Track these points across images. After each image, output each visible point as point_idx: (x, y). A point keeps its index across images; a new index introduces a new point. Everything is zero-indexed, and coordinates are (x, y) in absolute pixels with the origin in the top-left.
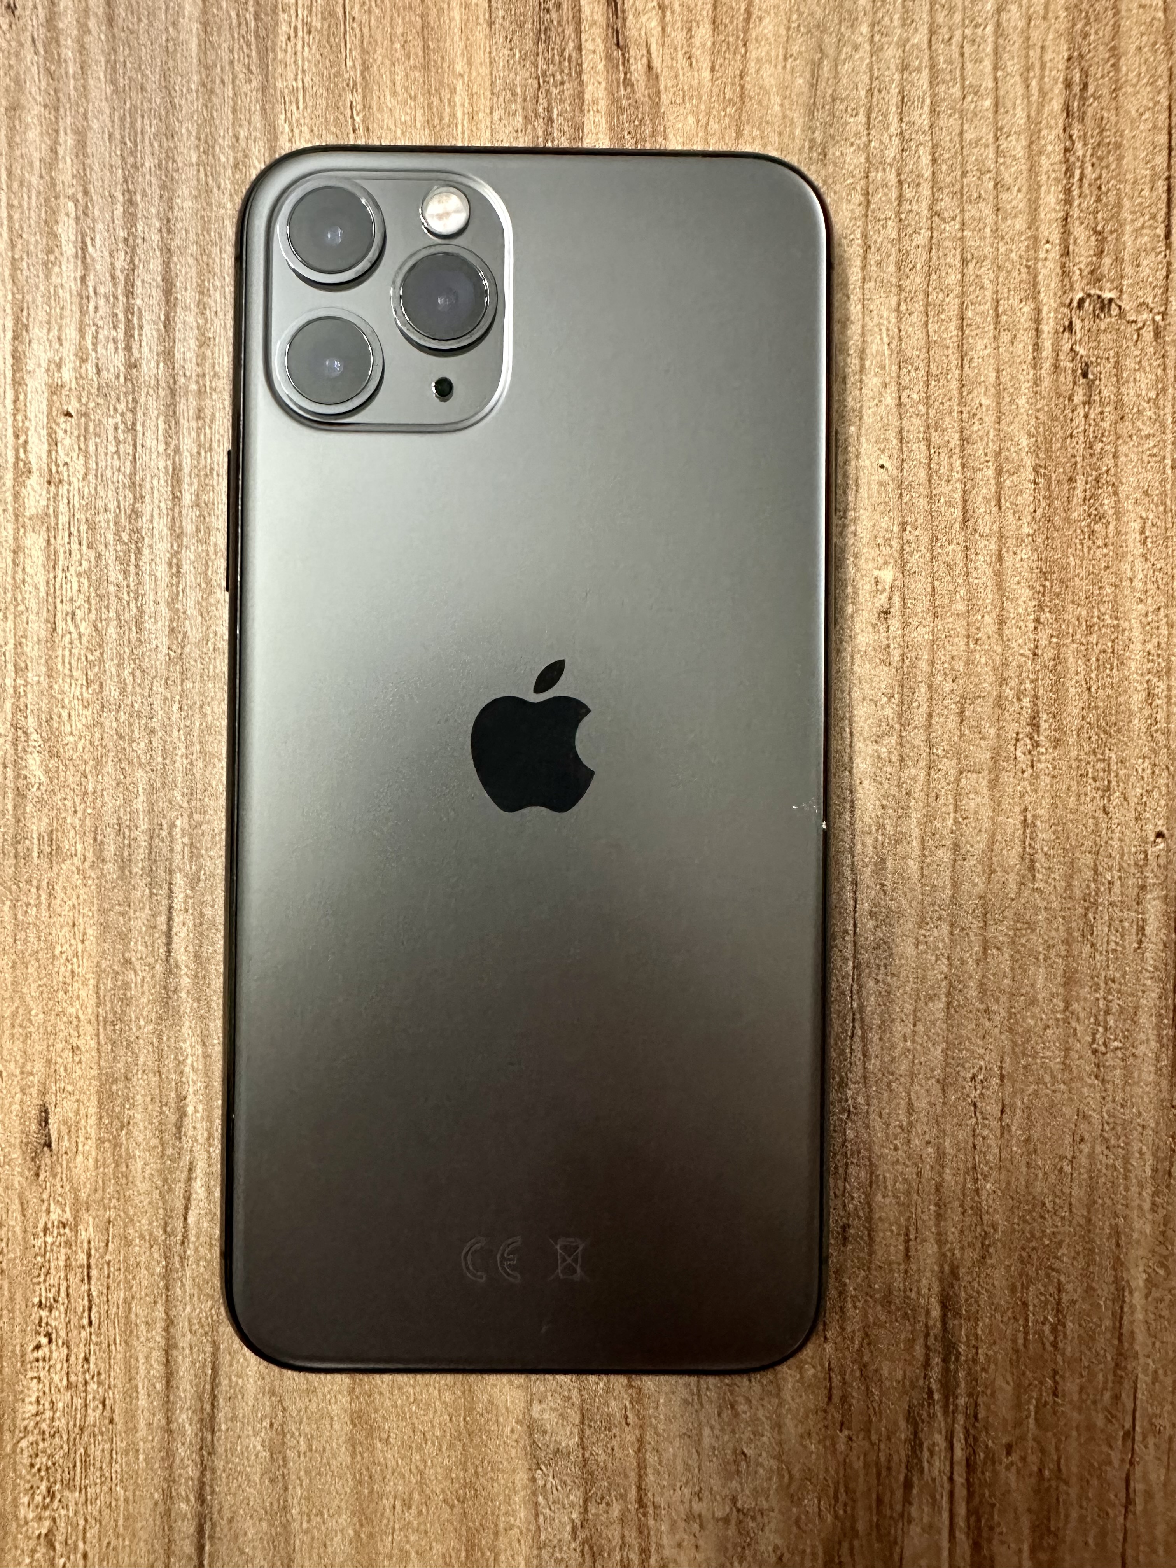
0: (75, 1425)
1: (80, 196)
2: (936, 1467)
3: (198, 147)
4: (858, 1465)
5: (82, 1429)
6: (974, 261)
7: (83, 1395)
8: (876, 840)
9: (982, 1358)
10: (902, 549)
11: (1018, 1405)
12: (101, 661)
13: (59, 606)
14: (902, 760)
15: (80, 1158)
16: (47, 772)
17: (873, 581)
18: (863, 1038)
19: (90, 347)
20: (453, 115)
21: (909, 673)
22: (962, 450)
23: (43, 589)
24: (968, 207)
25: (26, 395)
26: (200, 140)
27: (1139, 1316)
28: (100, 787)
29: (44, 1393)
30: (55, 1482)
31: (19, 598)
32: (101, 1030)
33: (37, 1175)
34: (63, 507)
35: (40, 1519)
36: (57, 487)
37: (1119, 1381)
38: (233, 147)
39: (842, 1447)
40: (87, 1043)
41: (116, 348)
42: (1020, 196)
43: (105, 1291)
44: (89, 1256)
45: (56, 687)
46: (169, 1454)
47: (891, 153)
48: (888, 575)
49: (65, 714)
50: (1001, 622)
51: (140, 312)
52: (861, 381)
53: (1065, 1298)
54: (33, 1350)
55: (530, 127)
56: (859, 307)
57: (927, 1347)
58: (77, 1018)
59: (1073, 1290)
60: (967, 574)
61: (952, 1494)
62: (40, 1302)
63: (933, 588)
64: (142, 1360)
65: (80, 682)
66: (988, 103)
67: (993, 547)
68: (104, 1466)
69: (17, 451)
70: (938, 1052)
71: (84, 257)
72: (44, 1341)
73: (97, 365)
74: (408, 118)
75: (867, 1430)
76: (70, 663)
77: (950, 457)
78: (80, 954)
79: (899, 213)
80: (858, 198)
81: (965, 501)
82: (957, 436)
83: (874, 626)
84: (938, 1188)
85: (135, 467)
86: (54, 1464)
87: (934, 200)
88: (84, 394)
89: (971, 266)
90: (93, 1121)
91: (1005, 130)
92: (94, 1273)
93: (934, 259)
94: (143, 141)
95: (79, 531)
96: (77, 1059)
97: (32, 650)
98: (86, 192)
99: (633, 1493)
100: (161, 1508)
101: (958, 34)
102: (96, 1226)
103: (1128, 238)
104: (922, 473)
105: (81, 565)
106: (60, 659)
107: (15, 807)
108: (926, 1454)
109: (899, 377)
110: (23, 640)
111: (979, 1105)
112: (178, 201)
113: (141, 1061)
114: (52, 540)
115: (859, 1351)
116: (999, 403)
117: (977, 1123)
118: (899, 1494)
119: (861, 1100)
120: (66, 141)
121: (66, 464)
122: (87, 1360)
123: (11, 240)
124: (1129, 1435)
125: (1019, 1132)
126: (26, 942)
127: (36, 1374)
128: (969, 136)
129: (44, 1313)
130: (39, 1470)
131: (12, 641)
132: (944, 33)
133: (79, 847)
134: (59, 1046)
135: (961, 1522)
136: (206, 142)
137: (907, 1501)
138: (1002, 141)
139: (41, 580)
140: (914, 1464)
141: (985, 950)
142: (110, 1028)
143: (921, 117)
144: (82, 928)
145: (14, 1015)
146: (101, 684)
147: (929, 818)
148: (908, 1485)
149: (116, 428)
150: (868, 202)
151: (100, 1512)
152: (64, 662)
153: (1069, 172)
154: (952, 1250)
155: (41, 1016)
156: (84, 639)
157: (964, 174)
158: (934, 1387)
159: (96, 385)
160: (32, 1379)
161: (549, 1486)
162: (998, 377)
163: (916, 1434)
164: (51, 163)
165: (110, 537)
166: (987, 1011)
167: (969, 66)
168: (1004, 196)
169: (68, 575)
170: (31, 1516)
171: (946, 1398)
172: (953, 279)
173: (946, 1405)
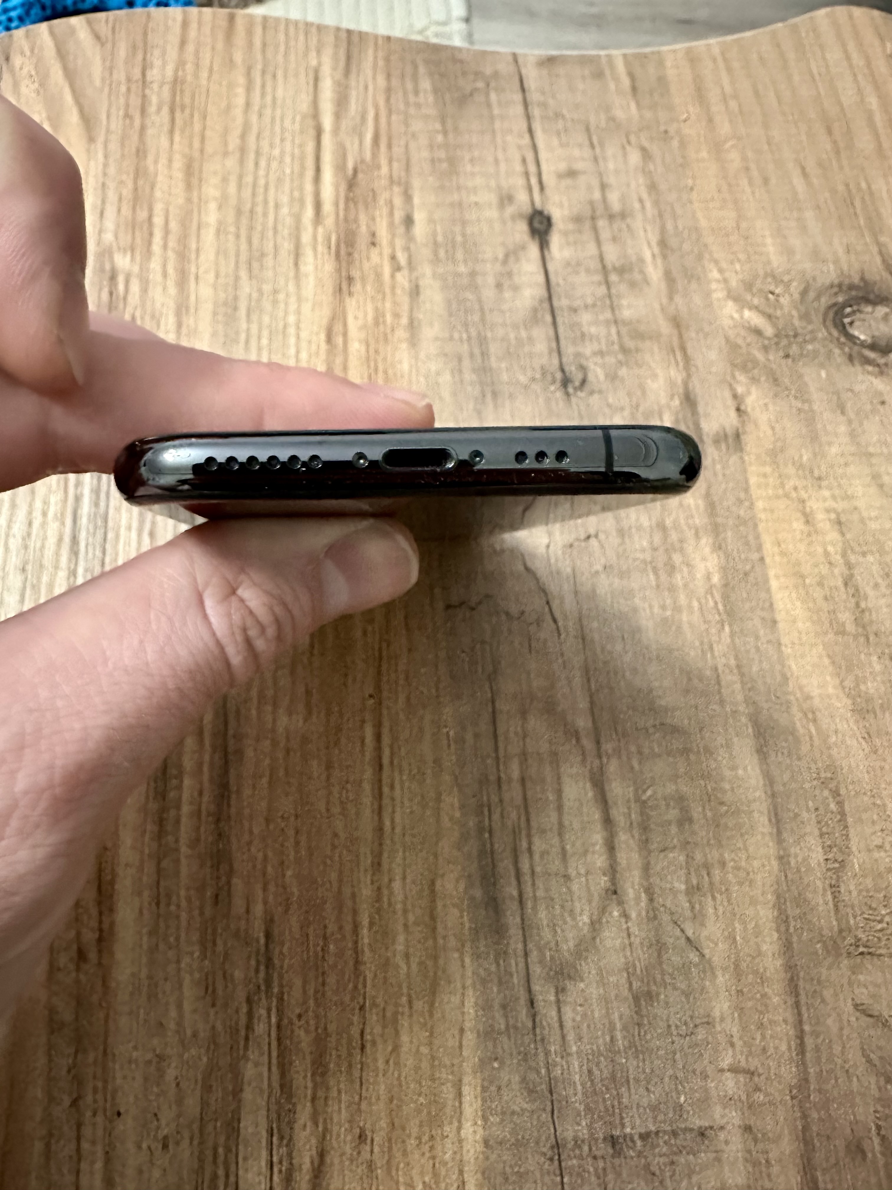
2: (260, 1028)
4: (221, 1028)
9: (285, 966)
11: (305, 992)
27: (366, 941)
37: (357, 977)
39: (212, 1018)
53: (329, 931)
57: (258, 960)
59: (332, 927)
61: (269, 1044)
70: (264, 804)
75: (226, 1007)
84: (264, 874)
108: (256, 1021)
115: (223, 963)
118: (242, 1044)
119: (226, 829)
124: (362, 1008)
135: (274, 1061)
137: (246, 1048)
140: (249, 1027)
148: (247, 1039)
154: (271, 907)
158: (261, 982)
163: (251, 1010)
166: (288, 782)
171: (267, 988)
173: (267, 992)
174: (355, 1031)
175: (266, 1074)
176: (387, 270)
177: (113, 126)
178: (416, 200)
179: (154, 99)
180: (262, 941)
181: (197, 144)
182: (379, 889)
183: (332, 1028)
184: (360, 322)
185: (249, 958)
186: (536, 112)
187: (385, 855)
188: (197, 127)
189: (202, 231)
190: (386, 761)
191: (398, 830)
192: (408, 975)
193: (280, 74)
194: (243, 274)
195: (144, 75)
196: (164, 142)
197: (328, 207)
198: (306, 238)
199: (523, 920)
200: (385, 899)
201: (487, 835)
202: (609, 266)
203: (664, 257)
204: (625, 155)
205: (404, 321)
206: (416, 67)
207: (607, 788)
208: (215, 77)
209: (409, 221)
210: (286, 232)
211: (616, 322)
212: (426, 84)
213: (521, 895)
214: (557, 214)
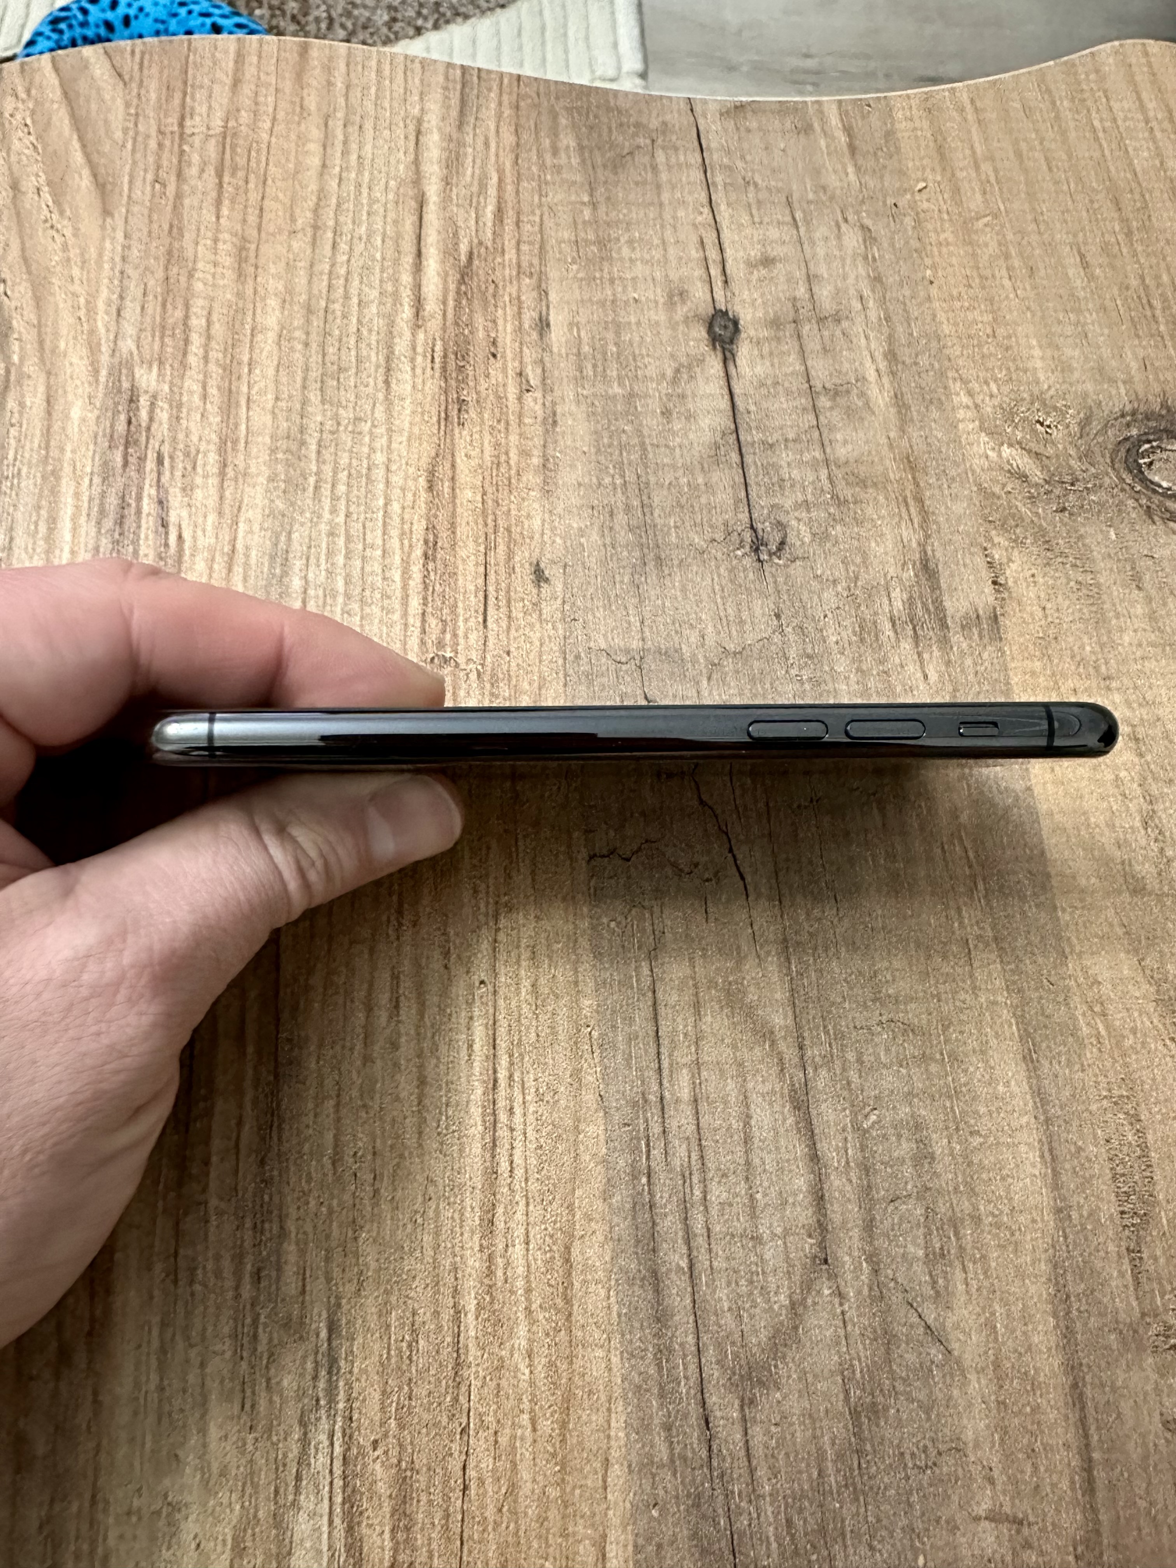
2: (320, 1462)
9: (356, 1370)
11: (383, 1409)
27: (472, 1333)
37: (457, 1386)
39: (249, 1447)
42: (397, 601)
47: (320, 579)
53: (419, 1320)
59: (424, 1314)
61: (331, 1483)
75: (269, 1431)
91: (388, 567)
101: (362, 516)
103: (461, 623)
108: (313, 1451)
118: (292, 1485)
124: (465, 1431)
132: (355, 516)
135: (338, 1509)
137: (297, 1491)
138: (386, 572)
140: (304, 1459)
148: (298, 1478)
153: (426, 588)
157: (364, 590)
163: (305, 1434)
167: (368, 532)
168: (387, 602)
173: (329, 1410)
174: (455, 1465)
175: (325, 1529)
176: (512, 391)
177: (137, 194)
178: (553, 296)
179: (196, 158)
180: (324, 1334)
181: (252, 219)
182: (490, 1258)
183: (421, 1461)
184: (474, 463)
185: (304, 1358)
186: (719, 179)
187: (500, 1210)
188: (254, 197)
189: (259, 337)
190: (502, 1074)
191: (519, 1173)
192: (532, 1383)
193: (368, 125)
194: (314, 397)
195: (181, 125)
196: (209, 216)
197: (431, 306)
198: (401, 346)
199: (694, 1301)
200: (500, 1273)
201: (644, 1180)
202: (819, 387)
203: (893, 373)
204: (839, 237)
205: (535, 461)
206: (555, 117)
207: (814, 1112)
208: (280, 128)
209: (543, 325)
210: (374, 337)
211: (827, 462)
212: (568, 140)
213: (691, 1267)
214: (746, 316)
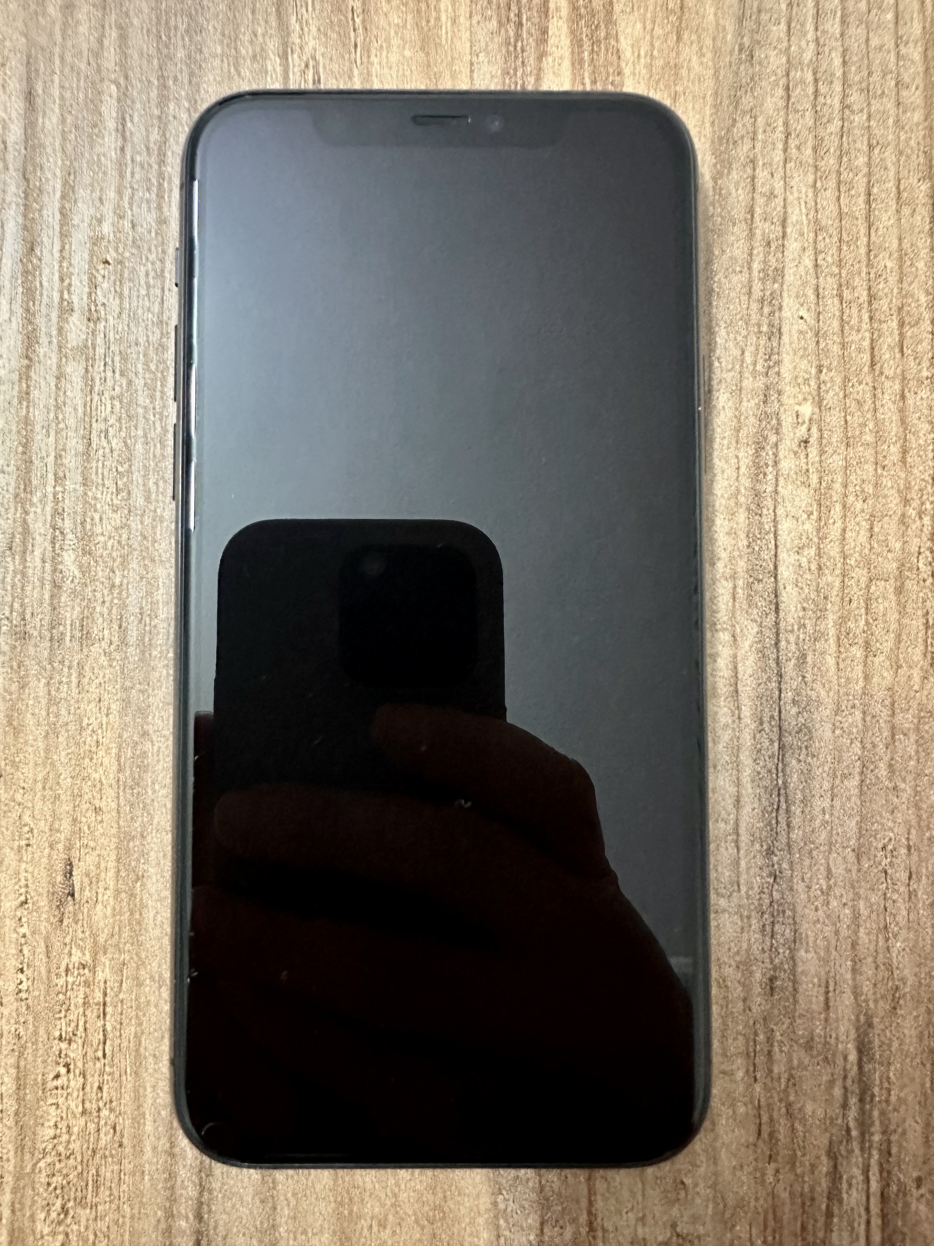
0: (88, 1148)
1: (122, 81)
2: (854, 1197)
3: (222, 42)
4: (785, 1195)
5: (94, 1151)
6: (879, 147)
7: (96, 1120)
8: (798, 637)
9: (893, 1098)
10: (819, 388)
12: (129, 472)
13: (94, 425)
14: (820, 568)
15: (99, 907)
16: (80, 567)
17: (794, 415)
18: (788, 811)
19: (127, 206)
20: (438, 19)
21: (826, 494)
22: (870, 303)
23: (80, 410)
24: (873, 102)
25: (71, 248)
26: (224, 35)
28: (125, 581)
29: (62, 1118)
30: (69, 1200)
31: (61, 417)
32: (121, 794)
33: (61, 921)
34: (100, 340)
35: (54, 1234)
36: (95, 323)
38: (251, 42)
39: (770, 1178)
40: (108, 803)
41: (149, 208)
42: (918, 93)
43: (118, 1027)
44: (105, 994)
45: (90, 494)
46: (172, 1176)
47: (808, 55)
48: (807, 410)
49: (97, 517)
50: (905, 452)
51: (170, 178)
52: (783, 246)
54: (53, 1079)
55: (503, 31)
56: (782, 183)
57: (845, 1088)
58: (100, 781)
60: (875, 410)
61: (868, 1223)
62: (61, 1035)
63: (846, 421)
64: (149, 1090)
65: (110, 490)
66: (890, 16)
67: (897, 387)
68: (113, 1185)
69: (62, 293)
70: (852, 824)
71: (124, 131)
72: (63, 1071)
73: (132, 222)
74: (400, 21)
75: (792, 1162)
76: (103, 474)
77: (860, 311)
78: (104, 726)
79: (814, 106)
80: (780, 92)
81: (873, 348)
82: (865, 293)
83: (796, 453)
84: (854, 945)
85: (162, 307)
86: (69, 1183)
87: (844, 96)
88: (121, 246)
89: (877, 151)
90: (111, 874)
91: (904, 38)
92: (109, 1010)
93: (845, 144)
94: (176, 36)
95: (113, 361)
96: (99, 818)
97: (70, 461)
98: (126, 77)
99: (584, 1218)
100: (163, 1226)
102: (112, 968)
104: (836, 324)
105: (114, 390)
106: (94, 470)
107: (52, 597)
108: (845, 1186)
109: (815, 242)
110: (63, 453)
111: (889, 871)
112: (205, 86)
113: (155, 821)
114: (90, 368)
115: (785, 1091)
116: (901, 267)
117: (887, 888)
118: (821, 1223)
119: (785, 866)
120: (110, 35)
121: (104, 304)
122: (100, 1088)
123: (62, 115)
125: (925, 897)
126: (57, 715)
127: (55, 1101)
128: (875, 42)
129: (64, 1045)
130: (55, 1189)
131: (53, 454)
133: (106, 632)
134: (85, 807)
136: (230, 37)
137: (828, 1228)
138: (902, 47)
139: (79, 402)
140: (834, 1195)
141: (893, 735)
142: (129, 791)
143: (833, 27)
144: (106, 703)
145: (46, 779)
146: (129, 493)
147: (843, 620)
148: (829, 1214)
149: (147, 275)
150: (789, 97)
151: (108, 1227)
152: (97, 473)
154: (866, 1001)
155: (69, 780)
156: (115, 454)
157: (870, 74)
158: (852, 1124)
159: (130, 238)
160: (52, 1105)
161: (509, 1210)
162: (900, 244)
163: (835, 1167)
164: (97, 54)
165: (140, 367)
166: (895, 788)
168: (904, 93)
169: (103, 398)
170: (46, 1230)
171: (862, 1134)
172: (861, 161)
173: (862, 1142)
185: (831, 1084)
